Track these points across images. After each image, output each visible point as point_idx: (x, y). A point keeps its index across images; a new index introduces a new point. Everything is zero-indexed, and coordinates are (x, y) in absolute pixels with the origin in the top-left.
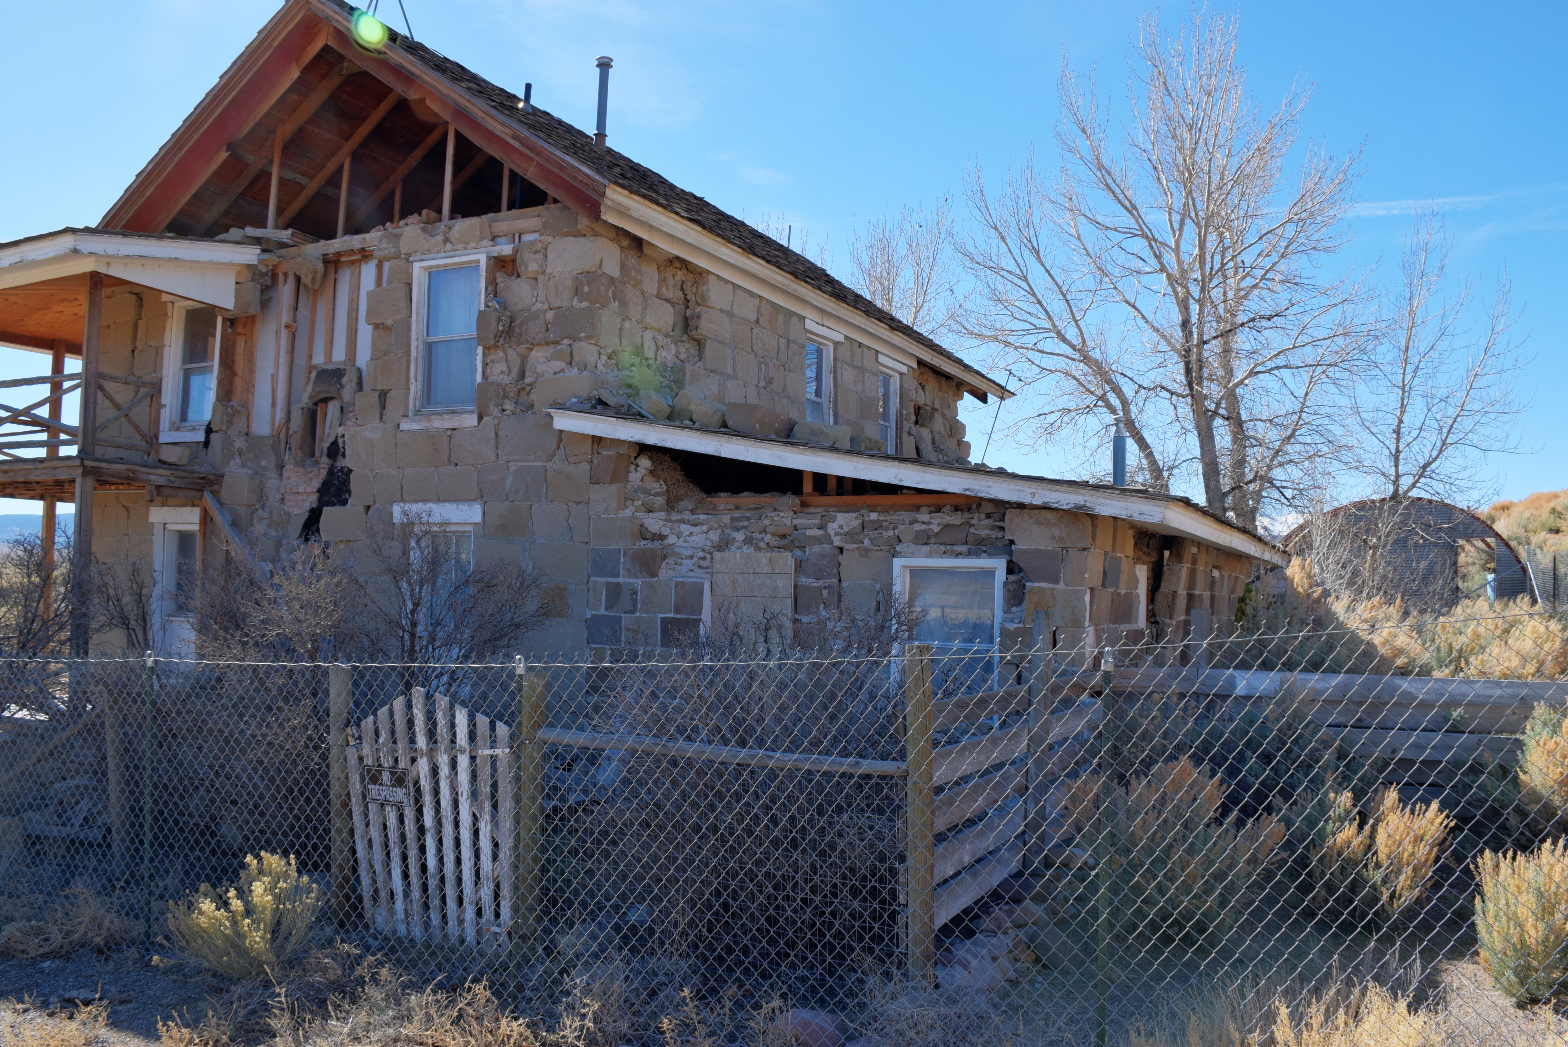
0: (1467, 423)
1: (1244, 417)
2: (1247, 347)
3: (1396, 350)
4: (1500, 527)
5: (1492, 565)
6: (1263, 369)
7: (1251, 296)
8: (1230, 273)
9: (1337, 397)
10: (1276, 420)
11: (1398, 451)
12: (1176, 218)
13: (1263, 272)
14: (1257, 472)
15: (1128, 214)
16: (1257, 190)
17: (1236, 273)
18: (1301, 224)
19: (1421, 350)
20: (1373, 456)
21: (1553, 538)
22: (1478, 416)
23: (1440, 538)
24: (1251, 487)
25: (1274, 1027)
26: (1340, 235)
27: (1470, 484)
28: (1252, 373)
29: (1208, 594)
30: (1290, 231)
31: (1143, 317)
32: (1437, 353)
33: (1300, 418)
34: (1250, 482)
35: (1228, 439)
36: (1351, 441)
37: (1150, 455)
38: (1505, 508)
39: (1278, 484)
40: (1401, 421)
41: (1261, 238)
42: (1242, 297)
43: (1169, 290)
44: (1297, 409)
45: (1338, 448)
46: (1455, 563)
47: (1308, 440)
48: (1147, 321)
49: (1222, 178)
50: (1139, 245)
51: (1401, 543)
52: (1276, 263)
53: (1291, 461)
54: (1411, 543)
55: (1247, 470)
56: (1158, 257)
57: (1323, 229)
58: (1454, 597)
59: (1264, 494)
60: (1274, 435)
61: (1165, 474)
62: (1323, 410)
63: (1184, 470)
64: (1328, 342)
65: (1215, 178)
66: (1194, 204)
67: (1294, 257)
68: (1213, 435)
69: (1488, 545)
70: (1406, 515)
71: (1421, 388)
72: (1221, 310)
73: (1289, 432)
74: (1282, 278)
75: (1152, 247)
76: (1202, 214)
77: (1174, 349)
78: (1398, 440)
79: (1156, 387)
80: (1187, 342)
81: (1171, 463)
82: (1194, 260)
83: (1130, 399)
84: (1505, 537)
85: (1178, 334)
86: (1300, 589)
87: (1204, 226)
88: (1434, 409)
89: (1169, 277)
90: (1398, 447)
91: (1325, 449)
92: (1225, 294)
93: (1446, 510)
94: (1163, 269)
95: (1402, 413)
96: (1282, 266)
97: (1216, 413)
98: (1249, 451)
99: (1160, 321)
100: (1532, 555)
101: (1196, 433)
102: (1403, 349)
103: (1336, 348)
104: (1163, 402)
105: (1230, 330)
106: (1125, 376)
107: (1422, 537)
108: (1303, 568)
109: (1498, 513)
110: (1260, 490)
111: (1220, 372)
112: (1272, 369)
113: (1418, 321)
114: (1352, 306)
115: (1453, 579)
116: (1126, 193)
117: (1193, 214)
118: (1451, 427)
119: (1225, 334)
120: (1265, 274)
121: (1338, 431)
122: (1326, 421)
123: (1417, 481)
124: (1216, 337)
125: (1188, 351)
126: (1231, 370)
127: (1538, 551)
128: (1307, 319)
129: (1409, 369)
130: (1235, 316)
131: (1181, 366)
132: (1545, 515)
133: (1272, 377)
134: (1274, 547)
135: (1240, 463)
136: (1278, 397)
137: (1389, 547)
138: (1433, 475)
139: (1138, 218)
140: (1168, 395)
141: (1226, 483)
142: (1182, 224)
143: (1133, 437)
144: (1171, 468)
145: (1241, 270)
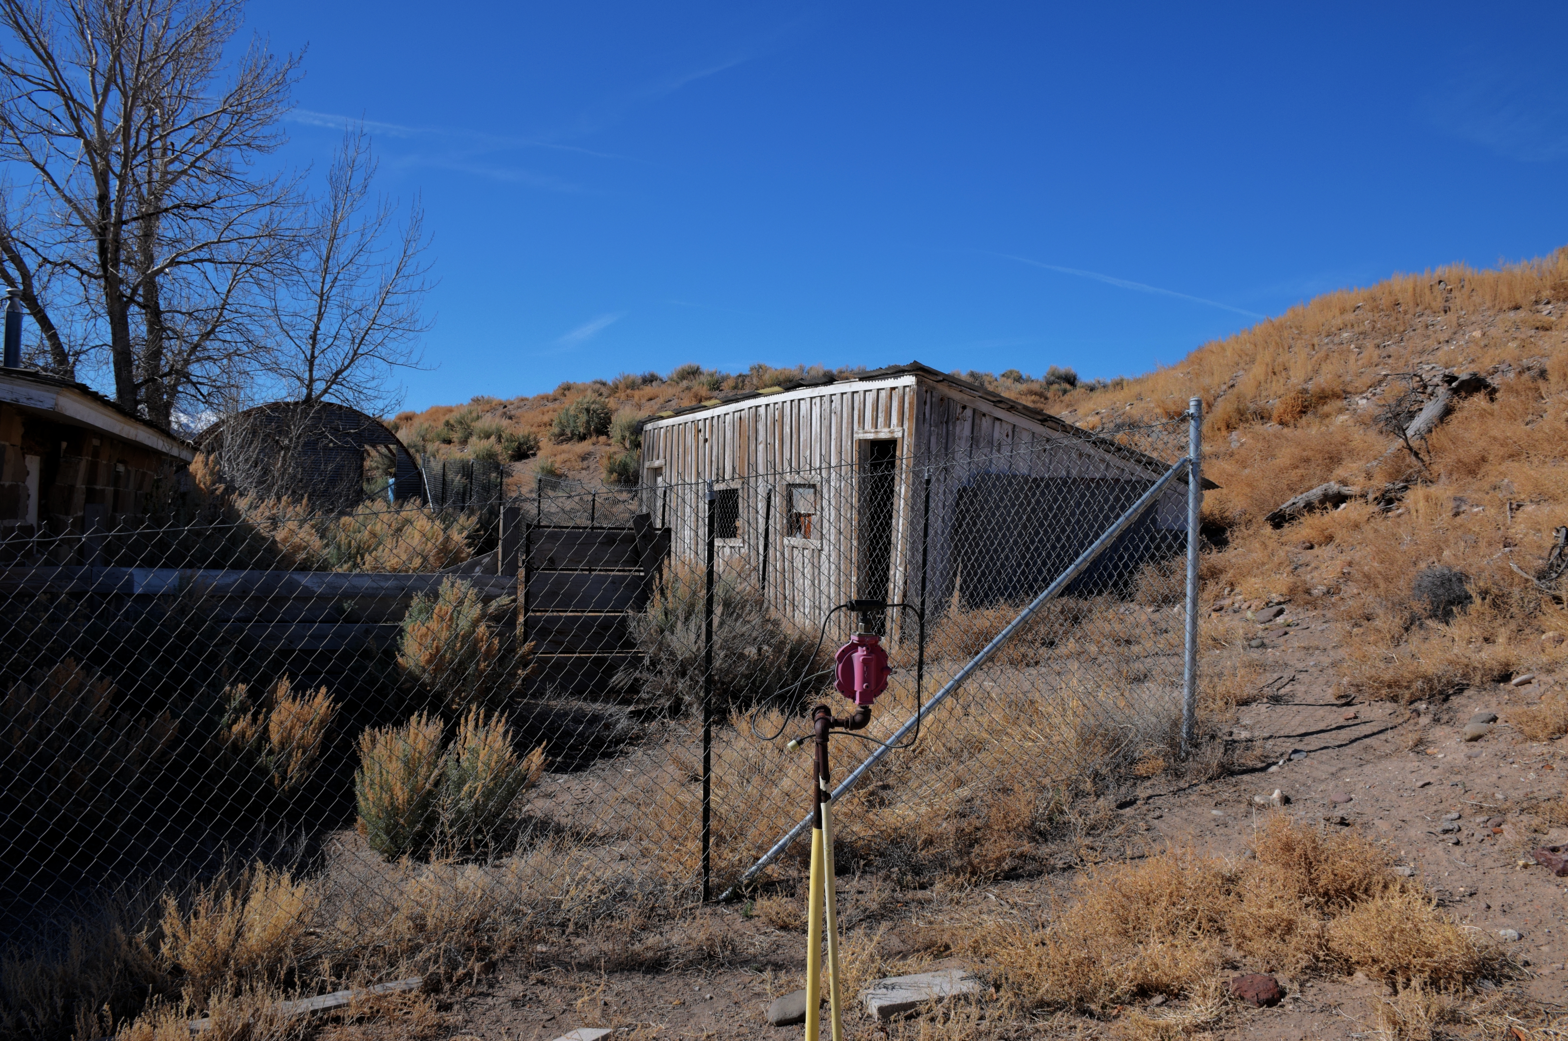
0: (376, 336)
1: (163, 305)
2: (170, 234)
3: (318, 259)
4: (402, 435)
5: (393, 470)
6: (186, 260)
7: (178, 182)
8: (157, 153)
9: (258, 297)
10: (196, 314)
11: (313, 356)
12: (100, 81)
13: (193, 159)
14: (173, 366)
15: (42, 64)
16: (194, 71)
17: (164, 154)
18: (236, 117)
19: (341, 261)
20: (289, 359)
21: (444, 447)
22: (387, 331)
23: (347, 442)
24: (166, 380)
25: (161, 922)
26: (275, 137)
27: (376, 394)
28: (173, 263)
29: (110, 489)
30: (225, 122)
31: (54, 183)
32: (355, 267)
33: (221, 314)
34: (165, 375)
35: (144, 328)
36: (270, 343)
37: (53, 337)
38: (408, 418)
39: (194, 379)
40: (317, 328)
41: (192, 123)
42: (169, 180)
43: (86, 158)
44: (219, 304)
45: (256, 348)
46: (362, 466)
47: (228, 337)
48: (58, 189)
49: (156, 51)
50: (52, 101)
51: (310, 446)
52: (208, 152)
53: (209, 358)
54: (320, 445)
55: (163, 363)
56: (76, 120)
57: (259, 127)
58: (359, 497)
59: (180, 389)
60: (193, 329)
61: (71, 359)
62: (244, 309)
63: (92, 356)
64: (254, 241)
65: (149, 48)
66: (121, 70)
67: (227, 149)
68: (127, 322)
69: (390, 450)
70: (318, 418)
71: (338, 298)
72: (145, 189)
73: (209, 327)
74: (213, 168)
75: (69, 107)
76: (130, 83)
77: (87, 224)
78: (314, 346)
79: (64, 263)
80: (104, 219)
81: (78, 348)
82: (118, 131)
83: (32, 272)
84: (405, 445)
85: (94, 208)
86: (202, 486)
87: (132, 97)
88: (348, 320)
89: (87, 144)
90: (313, 352)
91: (245, 349)
92: (150, 173)
93: (353, 416)
94: (80, 134)
95: (320, 319)
96: (214, 156)
97: (131, 300)
98: (166, 343)
99: (74, 190)
100: (426, 461)
101: (108, 318)
102: (324, 258)
103: (260, 248)
104: (71, 281)
105: (152, 214)
106: (28, 246)
107: (331, 441)
108: (206, 464)
109: (402, 423)
110: (175, 385)
111: (139, 257)
112: (195, 261)
113: (340, 232)
114: (281, 209)
115: (358, 482)
116: (42, 38)
117: (120, 81)
118: (363, 339)
119: (149, 218)
120: (195, 161)
121: (258, 331)
122: (246, 321)
123: (329, 387)
124: (135, 219)
125: (104, 229)
126: (152, 256)
127: (432, 459)
128: (235, 215)
129: (329, 279)
130: (160, 200)
131: (95, 244)
132: (440, 426)
133: (194, 270)
134: (183, 442)
135: (156, 354)
136: (200, 291)
137: (299, 448)
138: (344, 382)
139: (54, 70)
140: (77, 273)
141: (139, 375)
142: (107, 90)
143: (34, 314)
144: (77, 354)
145: (170, 153)
